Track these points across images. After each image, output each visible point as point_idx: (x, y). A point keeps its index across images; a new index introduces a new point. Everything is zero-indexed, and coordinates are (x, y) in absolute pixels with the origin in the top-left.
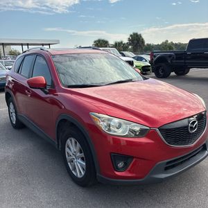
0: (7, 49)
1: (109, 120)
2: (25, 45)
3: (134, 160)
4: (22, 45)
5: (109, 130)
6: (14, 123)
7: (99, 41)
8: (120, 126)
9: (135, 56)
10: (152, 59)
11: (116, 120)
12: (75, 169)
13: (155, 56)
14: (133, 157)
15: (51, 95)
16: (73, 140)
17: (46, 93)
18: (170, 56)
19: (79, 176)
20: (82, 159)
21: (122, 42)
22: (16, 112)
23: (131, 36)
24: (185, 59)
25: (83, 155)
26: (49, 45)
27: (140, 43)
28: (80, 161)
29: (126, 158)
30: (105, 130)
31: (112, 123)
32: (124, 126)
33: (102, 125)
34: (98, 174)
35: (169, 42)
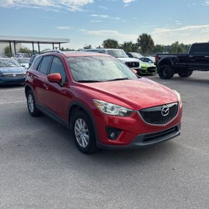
0: (19, 46)
1: (105, 104)
2: (36, 42)
3: (122, 132)
4: (33, 43)
5: (106, 111)
6: (32, 111)
7: (109, 41)
8: (112, 109)
9: (142, 57)
10: (157, 61)
11: (111, 105)
12: (81, 142)
13: (160, 58)
14: (121, 130)
15: (65, 88)
16: (81, 120)
17: (61, 86)
18: (173, 59)
19: (84, 146)
20: (87, 133)
21: (131, 43)
22: (34, 103)
23: (140, 37)
24: (187, 62)
25: (87, 130)
26: (60, 43)
27: (149, 44)
28: (85, 135)
29: (117, 130)
30: (103, 111)
31: (108, 107)
32: (116, 109)
33: (101, 108)
34: (97, 142)
35: (180, 43)
